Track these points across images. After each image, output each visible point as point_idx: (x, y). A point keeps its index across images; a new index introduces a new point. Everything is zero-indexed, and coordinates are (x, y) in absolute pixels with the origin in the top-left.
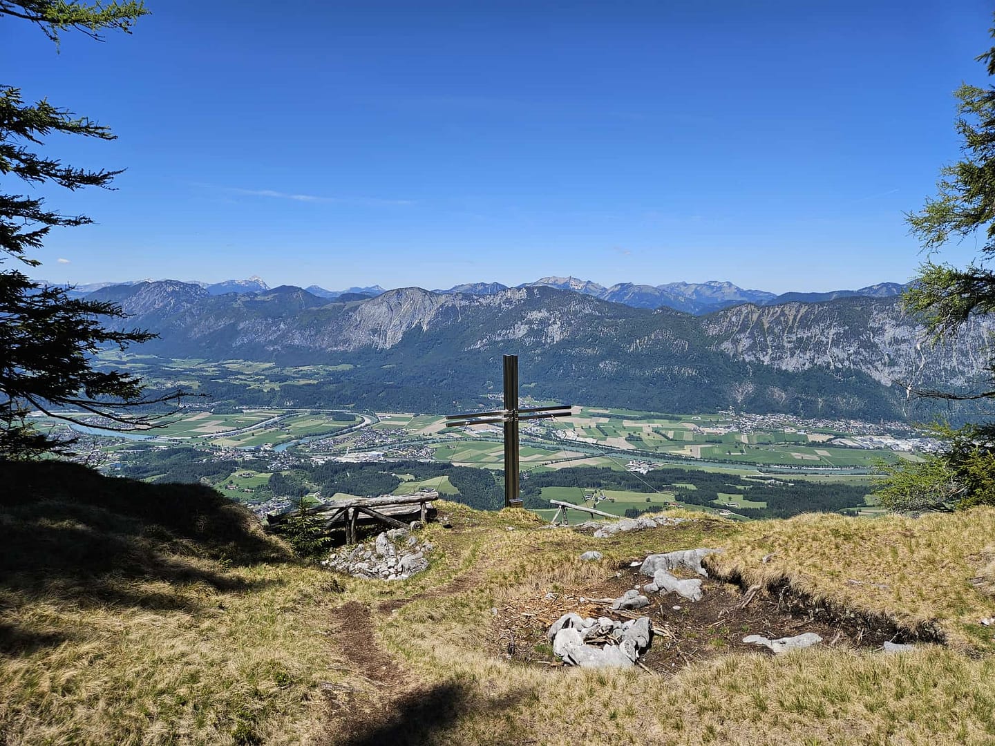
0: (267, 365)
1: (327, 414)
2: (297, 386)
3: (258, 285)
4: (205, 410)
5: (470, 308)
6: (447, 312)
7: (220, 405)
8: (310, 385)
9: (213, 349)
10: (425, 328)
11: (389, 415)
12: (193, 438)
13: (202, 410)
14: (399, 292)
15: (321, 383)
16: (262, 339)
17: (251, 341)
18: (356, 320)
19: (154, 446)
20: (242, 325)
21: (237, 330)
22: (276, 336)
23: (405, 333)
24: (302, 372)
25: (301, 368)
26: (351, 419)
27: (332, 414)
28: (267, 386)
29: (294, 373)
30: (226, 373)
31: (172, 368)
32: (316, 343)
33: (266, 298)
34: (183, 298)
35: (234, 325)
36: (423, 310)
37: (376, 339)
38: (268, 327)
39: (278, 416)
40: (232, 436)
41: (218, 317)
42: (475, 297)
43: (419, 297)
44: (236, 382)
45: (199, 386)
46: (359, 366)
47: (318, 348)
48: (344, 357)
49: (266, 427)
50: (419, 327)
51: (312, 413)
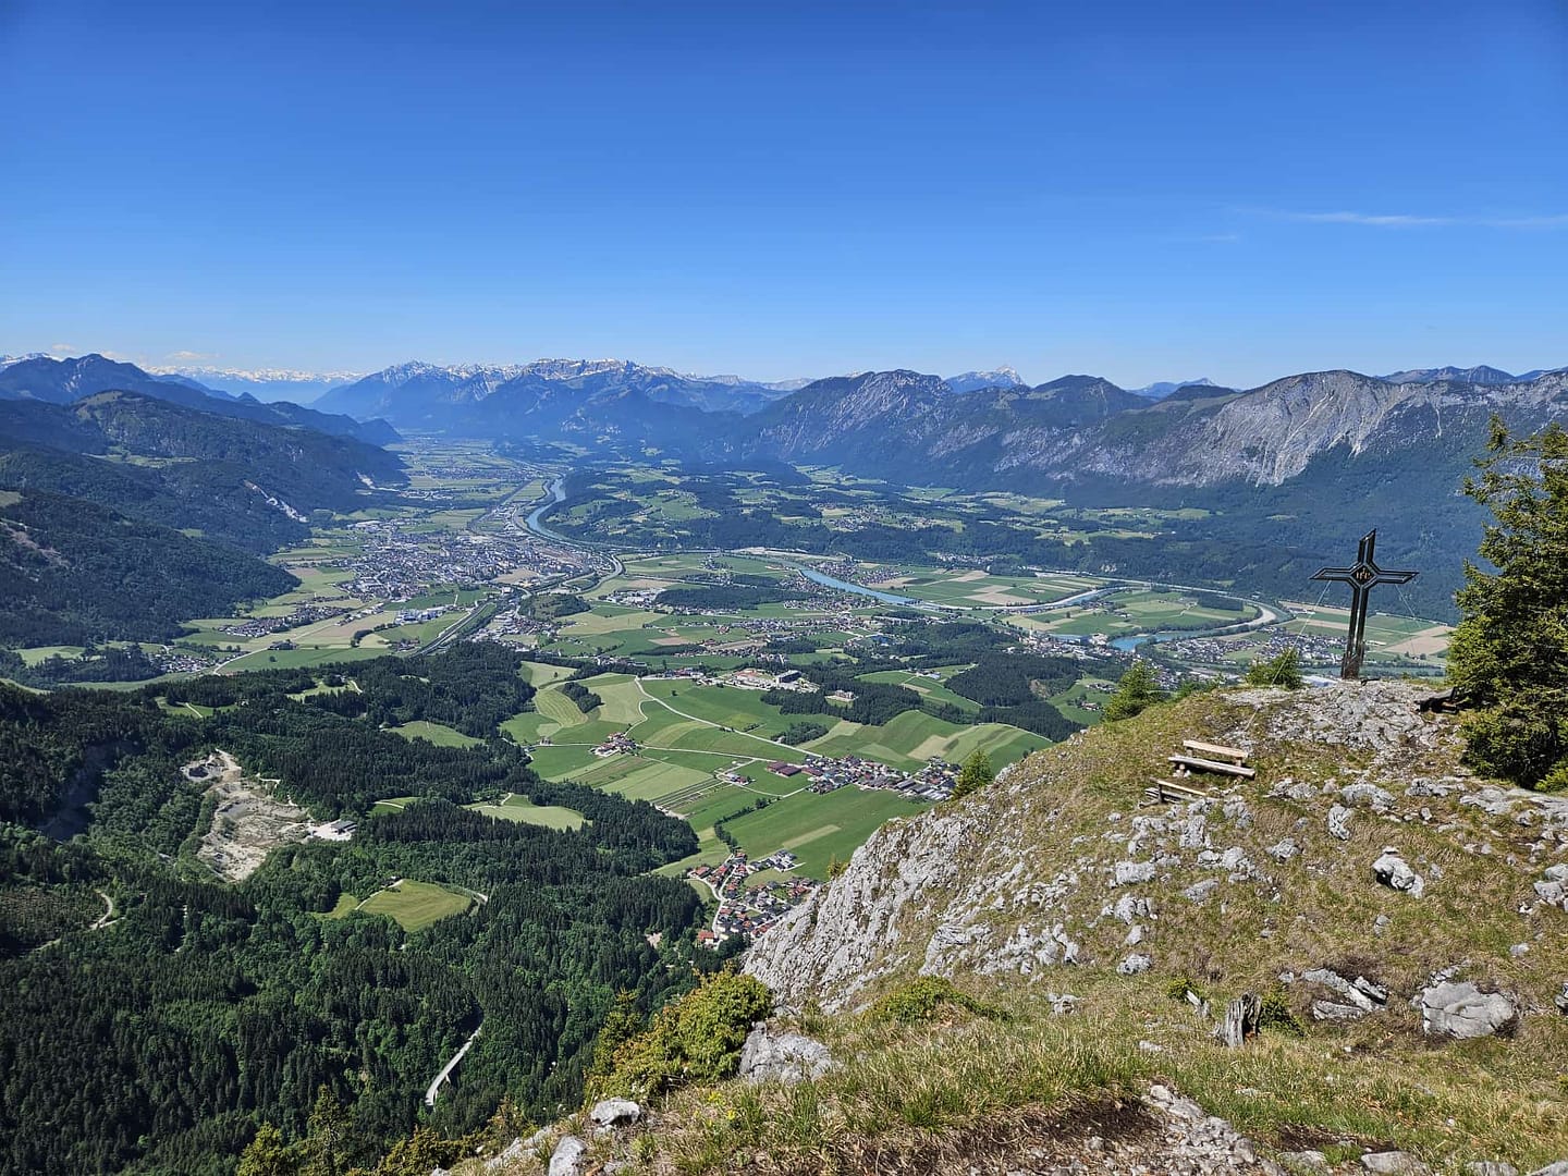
0: (1053, 503)
1: (1185, 594)
2: (1119, 540)
3: (1009, 380)
4: (978, 568)
5: (1465, 410)
6: (1411, 418)
7: (998, 561)
8: (1140, 540)
9: (966, 474)
10: (1357, 448)
11: (1311, 607)
12: (974, 609)
13: (971, 566)
14: (1306, 379)
15: (1160, 537)
16: (1042, 461)
17: (1023, 465)
18: (1216, 431)
19: (923, 616)
20: (1008, 439)
21: (1001, 447)
22: (1064, 456)
23: (1313, 457)
24: (1116, 518)
25: (1111, 511)
26: (1236, 606)
27: (1193, 594)
28: (1070, 538)
29: (1102, 518)
30: (997, 513)
31: (914, 499)
32: (1136, 469)
33: (1042, 396)
34: (919, 397)
35: (996, 438)
36: (1355, 412)
37: (1254, 465)
38: (1052, 441)
39: (1097, 589)
40: (1033, 614)
41: (973, 427)
42: (1479, 389)
43: (1348, 389)
44: (1017, 526)
45: (964, 529)
46: (1219, 513)
47: (1139, 480)
48: (1191, 497)
49: (1085, 605)
50: (1345, 447)
51: (1154, 590)
